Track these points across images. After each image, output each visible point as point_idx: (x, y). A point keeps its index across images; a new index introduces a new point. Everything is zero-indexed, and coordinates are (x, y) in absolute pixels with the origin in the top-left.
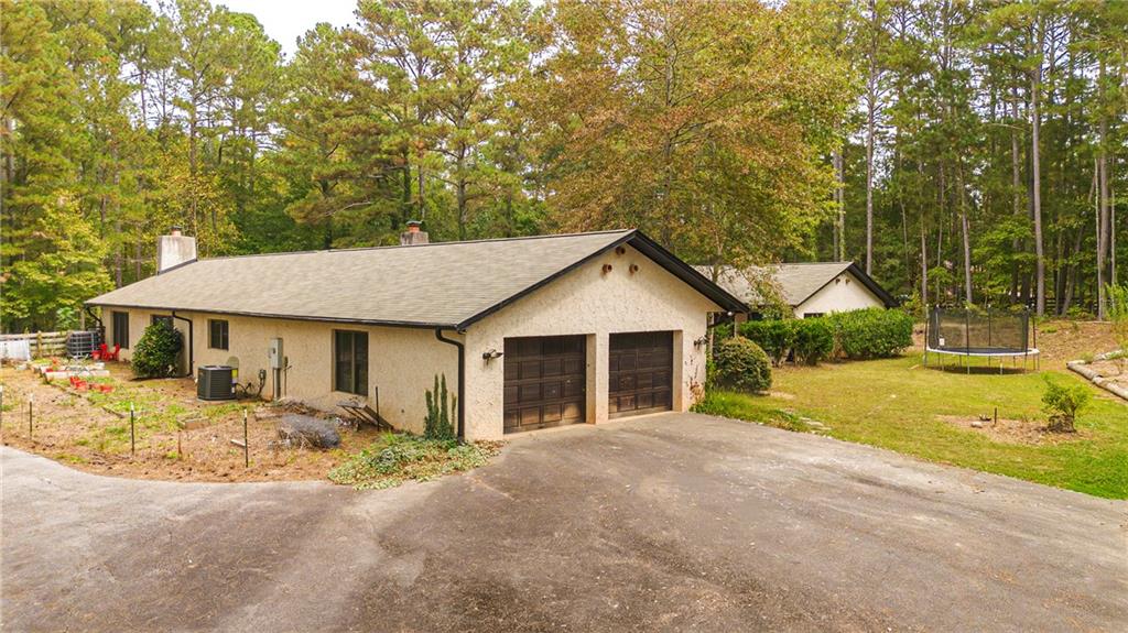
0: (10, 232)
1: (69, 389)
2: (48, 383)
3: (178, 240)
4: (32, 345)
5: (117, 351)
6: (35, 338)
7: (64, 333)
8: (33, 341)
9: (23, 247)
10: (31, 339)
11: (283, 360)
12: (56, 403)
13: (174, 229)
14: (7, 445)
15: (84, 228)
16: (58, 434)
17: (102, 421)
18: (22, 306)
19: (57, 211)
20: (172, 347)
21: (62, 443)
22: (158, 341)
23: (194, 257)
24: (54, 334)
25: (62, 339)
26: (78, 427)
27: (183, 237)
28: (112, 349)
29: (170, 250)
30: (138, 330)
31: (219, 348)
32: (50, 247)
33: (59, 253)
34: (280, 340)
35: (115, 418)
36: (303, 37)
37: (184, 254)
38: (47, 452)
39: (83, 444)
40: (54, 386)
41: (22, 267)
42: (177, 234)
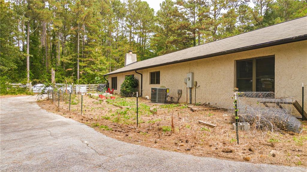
0: (83, 59)
1: (98, 99)
2: (92, 97)
3: (131, 55)
4: (87, 88)
5: (113, 90)
6: (88, 86)
7: (97, 85)
8: (88, 87)
9: (87, 63)
10: (87, 86)
11: (195, 83)
12: (94, 103)
13: (130, 51)
14: (70, 117)
15: (103, 58)
16: (94, 114)
17: (113, 109)
18: (86, 80)
19: (96, 53)
20: (135, 85)
21: (96, 118)
22: (129, 82)
23: (136, 61)
24: (94, 85)
25: (96, 87)
26: (104, 111)
27: (133, 54)
28: (111, 90)
29: (129, 58)
30: (121, 81)
31: (154, 84)
32: (94, 64)
33: (96, 65)
34: (193, 74)
35: (119, 108)
36: (162, 3)
37: (133, 60)
38: (88, 122)
39: (107, 119)
40: (94, 98)
41: (86, 69)
42: (131, 53)
